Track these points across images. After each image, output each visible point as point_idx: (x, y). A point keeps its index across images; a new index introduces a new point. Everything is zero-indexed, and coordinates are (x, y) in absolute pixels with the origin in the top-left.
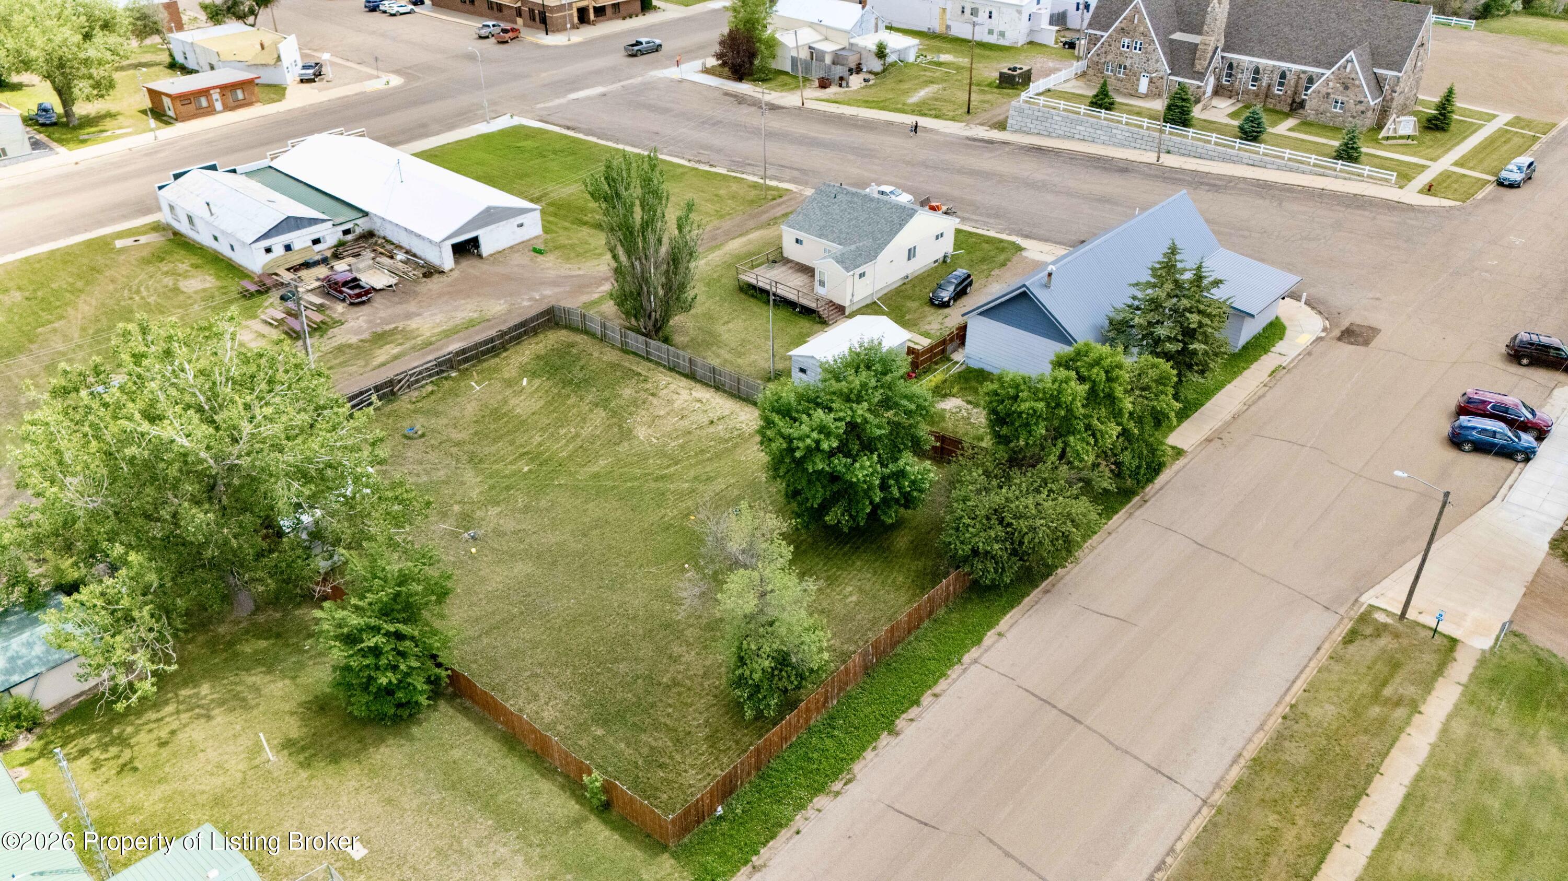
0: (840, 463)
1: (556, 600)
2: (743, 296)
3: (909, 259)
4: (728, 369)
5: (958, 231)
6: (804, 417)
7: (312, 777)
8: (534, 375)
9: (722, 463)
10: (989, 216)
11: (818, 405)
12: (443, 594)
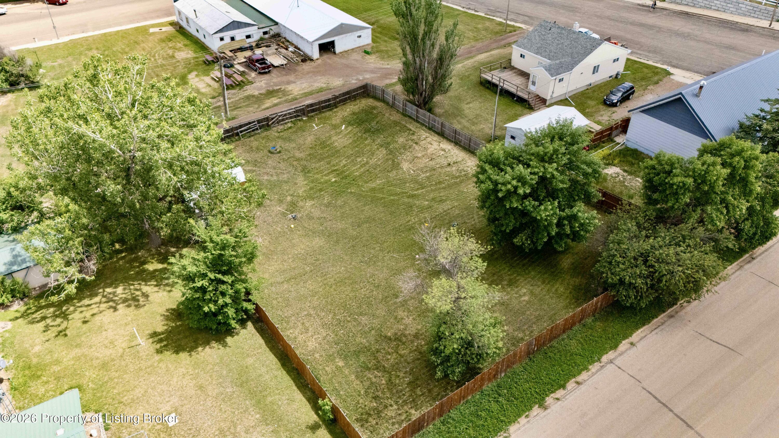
0: (530, 204)
1: (333, 266)
2: (482, 88)
3: (593, 73)
4: (465, 132)
5: (628, 60)
6: (509, 169)
7: (160, 361)
8: (349, 124)
9: (451, 191)
10: (649, 52)
11: (520, 161)
12: (251, 258)
